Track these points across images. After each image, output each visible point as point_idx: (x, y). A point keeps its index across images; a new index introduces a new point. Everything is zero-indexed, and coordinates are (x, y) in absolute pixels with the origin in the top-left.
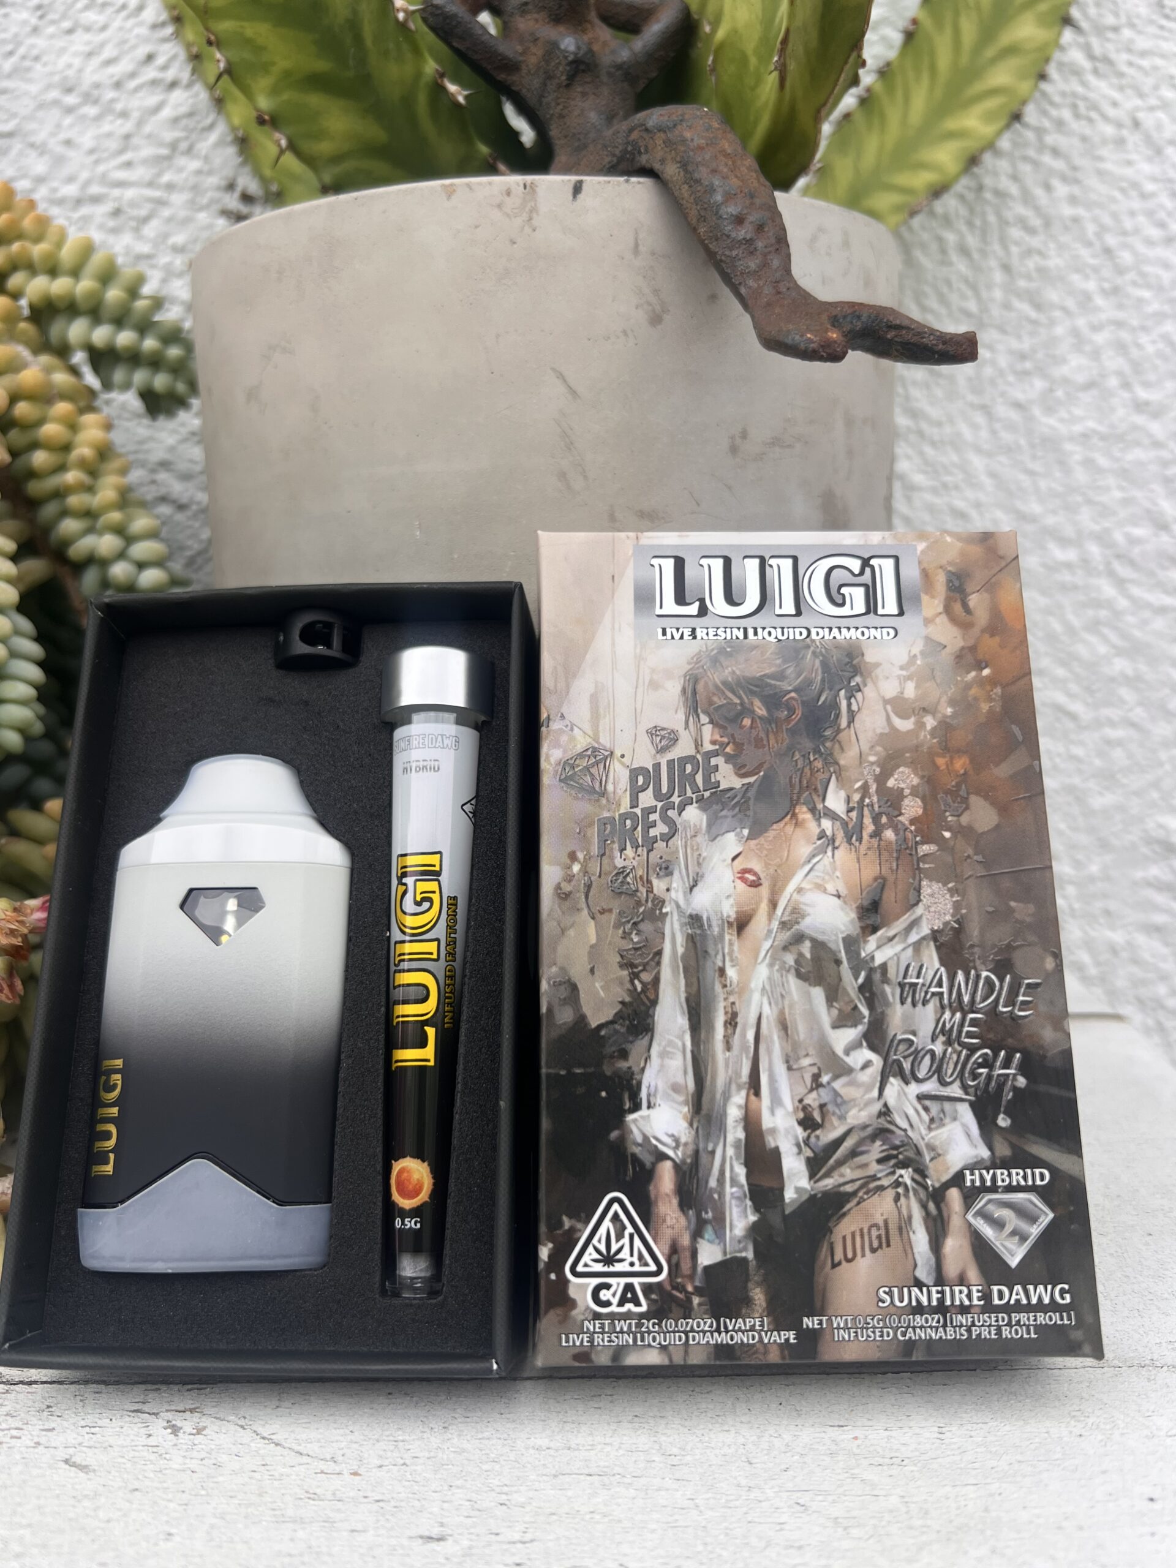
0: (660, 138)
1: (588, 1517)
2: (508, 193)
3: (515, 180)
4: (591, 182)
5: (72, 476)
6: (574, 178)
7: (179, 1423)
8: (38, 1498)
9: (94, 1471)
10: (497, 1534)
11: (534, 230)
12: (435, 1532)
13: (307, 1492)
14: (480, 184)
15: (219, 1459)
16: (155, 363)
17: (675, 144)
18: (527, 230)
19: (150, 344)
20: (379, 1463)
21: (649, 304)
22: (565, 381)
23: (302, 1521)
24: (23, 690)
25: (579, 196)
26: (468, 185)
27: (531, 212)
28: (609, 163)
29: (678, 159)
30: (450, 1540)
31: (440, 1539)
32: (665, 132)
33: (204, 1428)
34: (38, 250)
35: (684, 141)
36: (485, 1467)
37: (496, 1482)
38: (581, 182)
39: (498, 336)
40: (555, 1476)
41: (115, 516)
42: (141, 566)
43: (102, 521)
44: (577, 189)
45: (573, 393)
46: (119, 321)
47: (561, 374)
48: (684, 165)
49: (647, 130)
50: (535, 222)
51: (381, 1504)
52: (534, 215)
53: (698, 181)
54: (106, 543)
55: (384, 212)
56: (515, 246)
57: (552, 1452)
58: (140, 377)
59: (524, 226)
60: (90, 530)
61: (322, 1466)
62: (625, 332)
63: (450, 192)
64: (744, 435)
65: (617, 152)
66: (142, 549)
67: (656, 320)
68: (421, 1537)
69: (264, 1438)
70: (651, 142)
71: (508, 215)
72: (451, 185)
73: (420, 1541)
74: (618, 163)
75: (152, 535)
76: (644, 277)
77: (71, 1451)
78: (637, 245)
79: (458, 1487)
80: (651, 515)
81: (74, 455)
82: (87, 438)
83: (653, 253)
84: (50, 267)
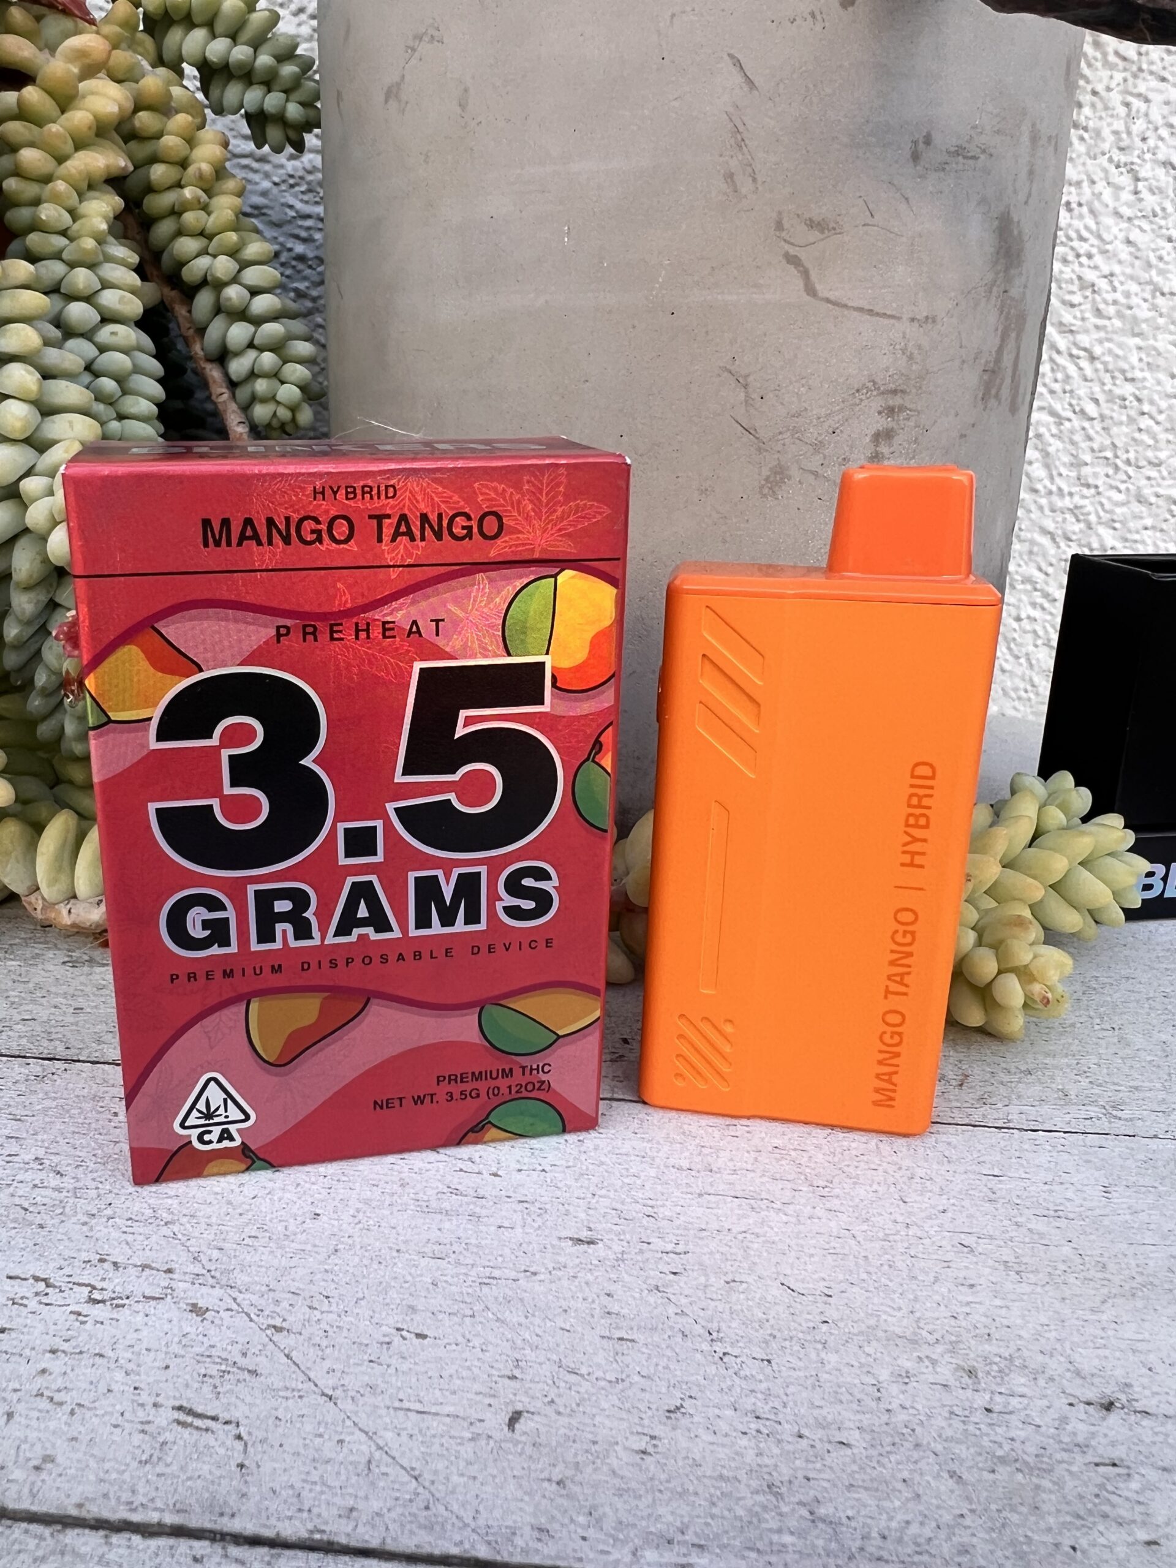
5: (189, 193)
12: (584, 1234)
16: (269, 81)
19: (264, 60)
22: (742, 70)
24: (146, 407)
30: (601, 1245)
31: (591, 1242)
41: (231, 237)
42: (254, 292)
43: (217, 242)
45: (750, 82)
46: (234, 33)
47: (739, 62)
51: (525, 1204)
54: (223, 266)
57: (693, 1173)
58: (253, 97)
60: (204, 252)
62: (813, 14)
64: (928, 140)
66: (255, 274)
68: (571, 1239)
73: (570, 1243)
75: (267, 260)
79: (601, 1196)
80: (821, 225)
81: (191, 170)
82: (204, 153)
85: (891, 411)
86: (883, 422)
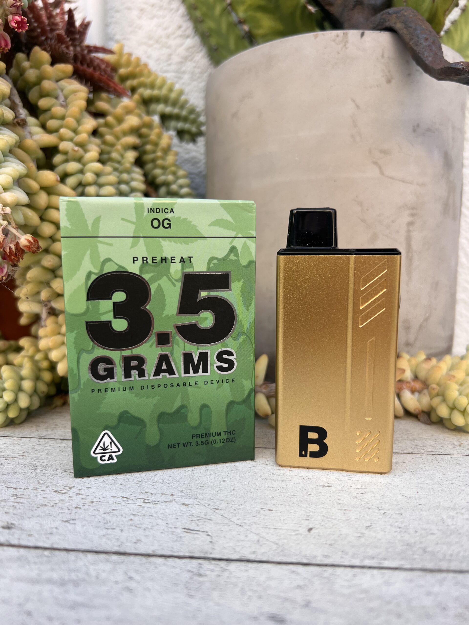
0: (394, 16)
2: (338, 36)
3: (340, 32)
4: (367, 32)
6: (361, 31)
11: (347, 49)
13: (273, 473)
14: (327, 33)
16: (185, 119)
17: (401, 17)
18: (344, 49)
21: (387, 75)
22: (355, 103)
25: (363, 37)
26: (323, 34)
28: (373, 27)
29: (402, 21)
32: (396, 14)
35: (404, 16)
38: (364, 32)
39: (331, 86)
44: (362, 34)
47: (354, 100)
49: (389, 14)
50: (347, 46)
51: (303, 478)
52: (347, 43)
54: (170, 178)
55: (292, 45)
56: (339, 54)
59: (342, 48)
60: (163, 174)
61: (276, 468)
63: (316, 37)
66: (182, 181)
67: (389, 81)
70: (391, 17)
71: (337, 44)
72: (317, 34)
74: (377, 26)
75: (185, 177)
76: (385, 66)
78: (383, 54)
80: (385, 152)
81: (160, 147)
82: (164, 142)
83: (388, 58)
84: (152, 86)
85: (412, 215)
86: (409, 219)
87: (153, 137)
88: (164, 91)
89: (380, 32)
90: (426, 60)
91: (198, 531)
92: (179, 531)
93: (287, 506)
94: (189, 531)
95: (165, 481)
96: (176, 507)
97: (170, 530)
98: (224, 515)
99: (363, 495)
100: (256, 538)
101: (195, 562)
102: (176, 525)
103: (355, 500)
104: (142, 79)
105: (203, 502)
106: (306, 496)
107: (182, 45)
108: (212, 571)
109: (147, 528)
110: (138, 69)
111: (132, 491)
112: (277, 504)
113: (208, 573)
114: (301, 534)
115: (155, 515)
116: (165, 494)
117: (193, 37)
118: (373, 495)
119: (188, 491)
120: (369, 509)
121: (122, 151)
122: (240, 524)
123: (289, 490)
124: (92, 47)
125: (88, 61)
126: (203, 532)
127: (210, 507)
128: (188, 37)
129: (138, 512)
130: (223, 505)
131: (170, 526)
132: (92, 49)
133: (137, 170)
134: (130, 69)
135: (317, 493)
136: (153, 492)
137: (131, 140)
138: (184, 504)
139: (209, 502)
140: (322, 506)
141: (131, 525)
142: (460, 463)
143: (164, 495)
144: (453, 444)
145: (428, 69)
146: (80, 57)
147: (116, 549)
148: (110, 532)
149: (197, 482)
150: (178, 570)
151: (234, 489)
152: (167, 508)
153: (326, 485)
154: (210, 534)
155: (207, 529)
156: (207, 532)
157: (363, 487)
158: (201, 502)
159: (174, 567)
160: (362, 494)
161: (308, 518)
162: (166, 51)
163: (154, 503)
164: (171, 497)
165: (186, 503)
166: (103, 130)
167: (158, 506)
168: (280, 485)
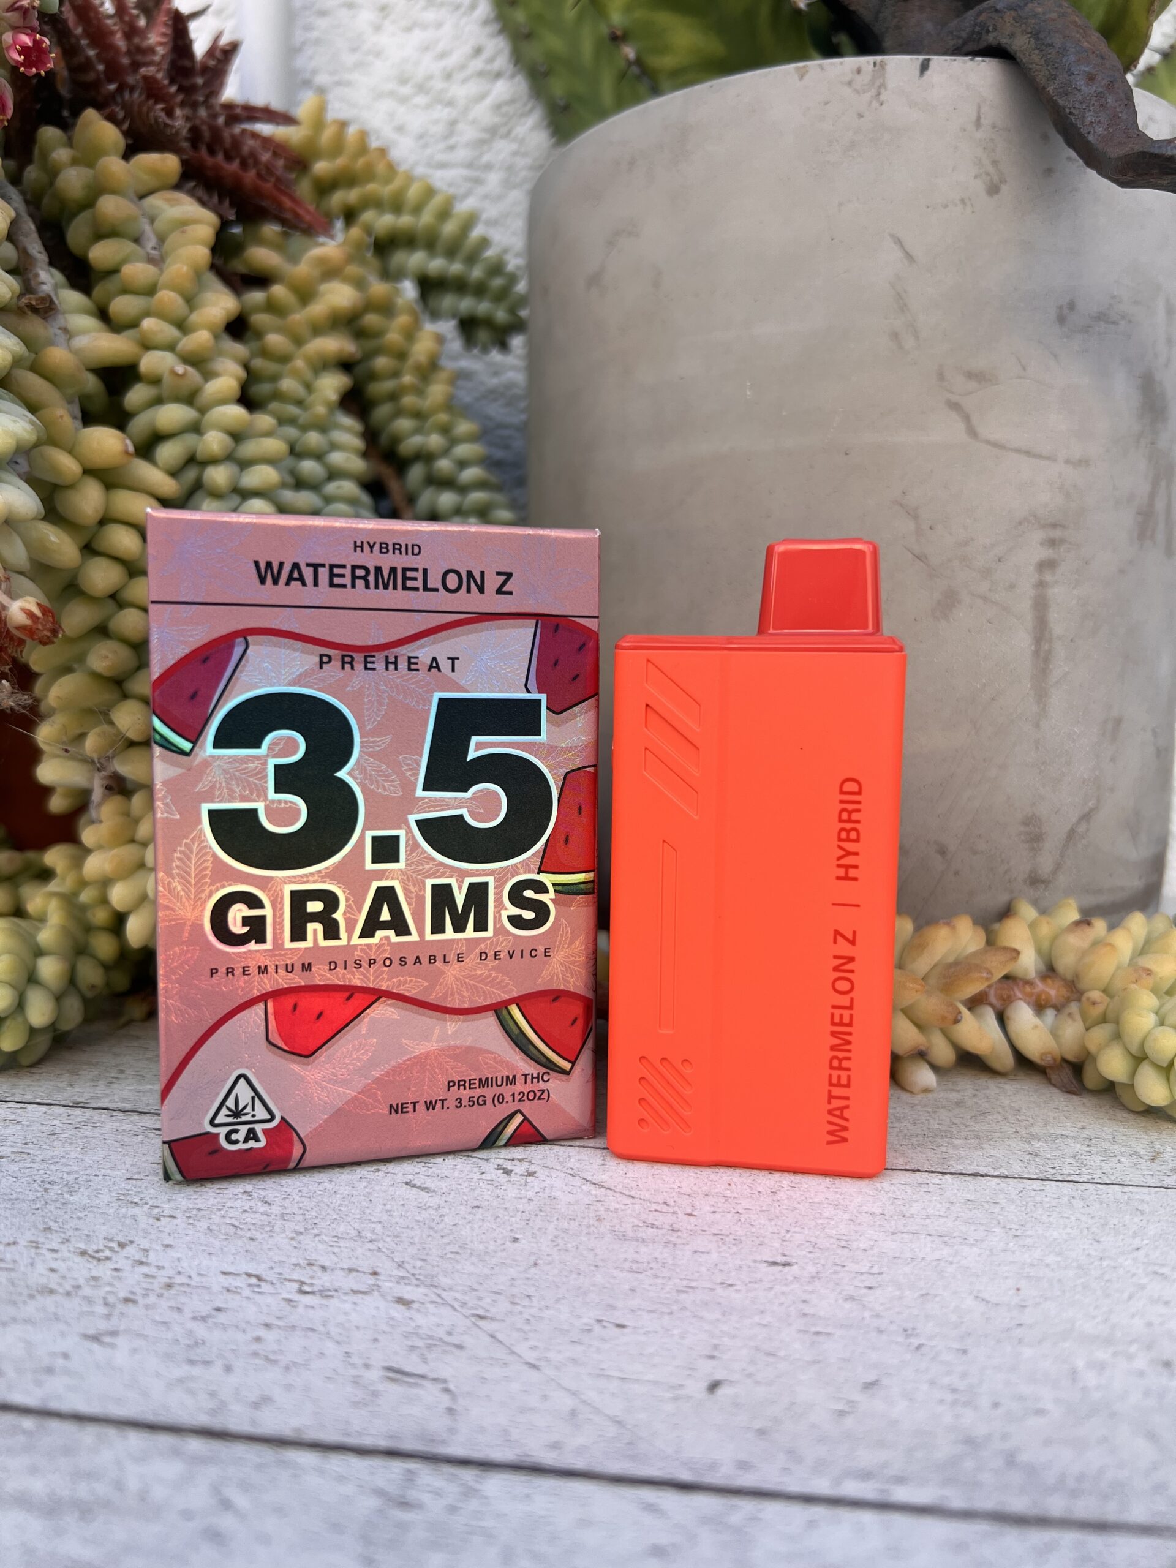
0: (1009, 16)
1: (934, 1264)
2: (859, 71)
3: (865, 62)
4: (937, 61)
5: (407, 379)
6: (922, 57)
7: (509, 1168)
8: (385, 1205)
9: (434, 1191)
10: (844, 1266)
11: (882, 104)
13: (644, 1222)
14: (832, 64)
15: (553, 1193)
16: (480, 290)
17: (1026, 18)
18: (875, 104)
19: (477, 273)
20: (712, 1209)
21: (988, 174)
22: (902, 246)
23: (643, 1241)
25: (928, 73)
26: (820, 66)
27: (879, 87)
28: (954, 45)
29: (1029, 30)
32: (1016, 10)
33: (535, 1173)
34: (386, 191)
35: (1035, 15)
36: (820, 1221)
37: (834, 1232)
38: (929, 60)
39: (840, 204)
40: (893, 1233)
41: (443, 417)
43: (430, 422)
44: (925, 67)
45: (909, 257)
46: (451, 252)
47: (899, 240)
48: (1036, 35)
49: (996, 11)
50: (882, 97)
51: (720, 1237)
52: (883, 91)
53: (1051, 45)
54: (435, 441)
55: (738, 96)
56: (862, 119)
58: (466, 304)
59: (871, 102)
60: (417, 431)
61: (655, 1207)
62: (963, 201)
63: (803, 74)
64: (1072, 306)
65: (964, 35)
67: (993, 189)
68: (766, 1262)
69: (595, 1184)
70: (1000, 20)
71: (857, 91)
72: (804, 67)
73: (765, 1265)
74: (965, 43)
76: (985, 148)
77: (411, 1177)
78: (979, 118)
79: (795, 1232)
80: (978, 377)
81: (410, 362)
82: (422, 348)
83: (994, 127)
84: (397, 206)
85: (1052, 543)
86: (1045, 553)
87: (393, 336)
88: (427, 218)
89: (972, 60)
90: (1089, 133)
91: (423, 1377)
92: (374, 1375)
93: (666, 1317)
94: (398, 1376)
95: (363, 1234)
96: (377, 1308)
97: (353, 1372)
98: (500, 1336)
99: (871, 1291)
100: (569, 1402)
101: (398, 1466)
102: (368, 1358)
103: (848, 1306)
104: (371, 187)
105: (447, 1296)
106: (720, 1291)
107: (482, 97)
108: (438, 1493)
109: (294, 1363)
110: (361, 162)
111: (276, 1259)
112: (639, 1309)
113: (426, 1498)
114: (689, 1398)
115: (321, 1329)
116: (357, 1271)
117: (513, 76)
118: (898, 1293)
119: (419, 1264)
120: (880, 1331)
121: (308, 374)
122: (533, 1362)
123: (678, 1270)
124: (238, 106)
125: (228, 141)
126: (435, 1380)
127: (464, 1311)
128: (498, 75)
129: (278, 1318)
130: (502, 1306)
131: (355, 1360)
132: (238, 111)
133: (347, 421)
134: (340, 162)
135: (750, 1282)
136: (327, 1264)
137: (333, 344)
138: (400, 1301)
139: (465, 1298)
140: (757, 1319)
141: (255, 1354)
142: (1145, 1207)
143: (355, 1274)
144: (1135, 1153)
145: (1092, 158)
146: (206, 134)
147: (203, 1420)
148: (196, 1371)
149: (446, 1240)
150: (348, 1489)
151: (536, 1264)
152: (354, 1310)
153: (779, 1259)
154: (452, 1386)
155: (445, 1372)
156: (445, 1381)
157: (875, 1270)
158: (444, 1294)
159: (341, 1479)
160: (870, 1288)
161: (716, 1354)
162: (443, 113)
163: (325, 1294)
164: (371, 1280)
165: (407, 1297)
166: (260, 319)
167: (334, 1303)
168: (657, 1255)
